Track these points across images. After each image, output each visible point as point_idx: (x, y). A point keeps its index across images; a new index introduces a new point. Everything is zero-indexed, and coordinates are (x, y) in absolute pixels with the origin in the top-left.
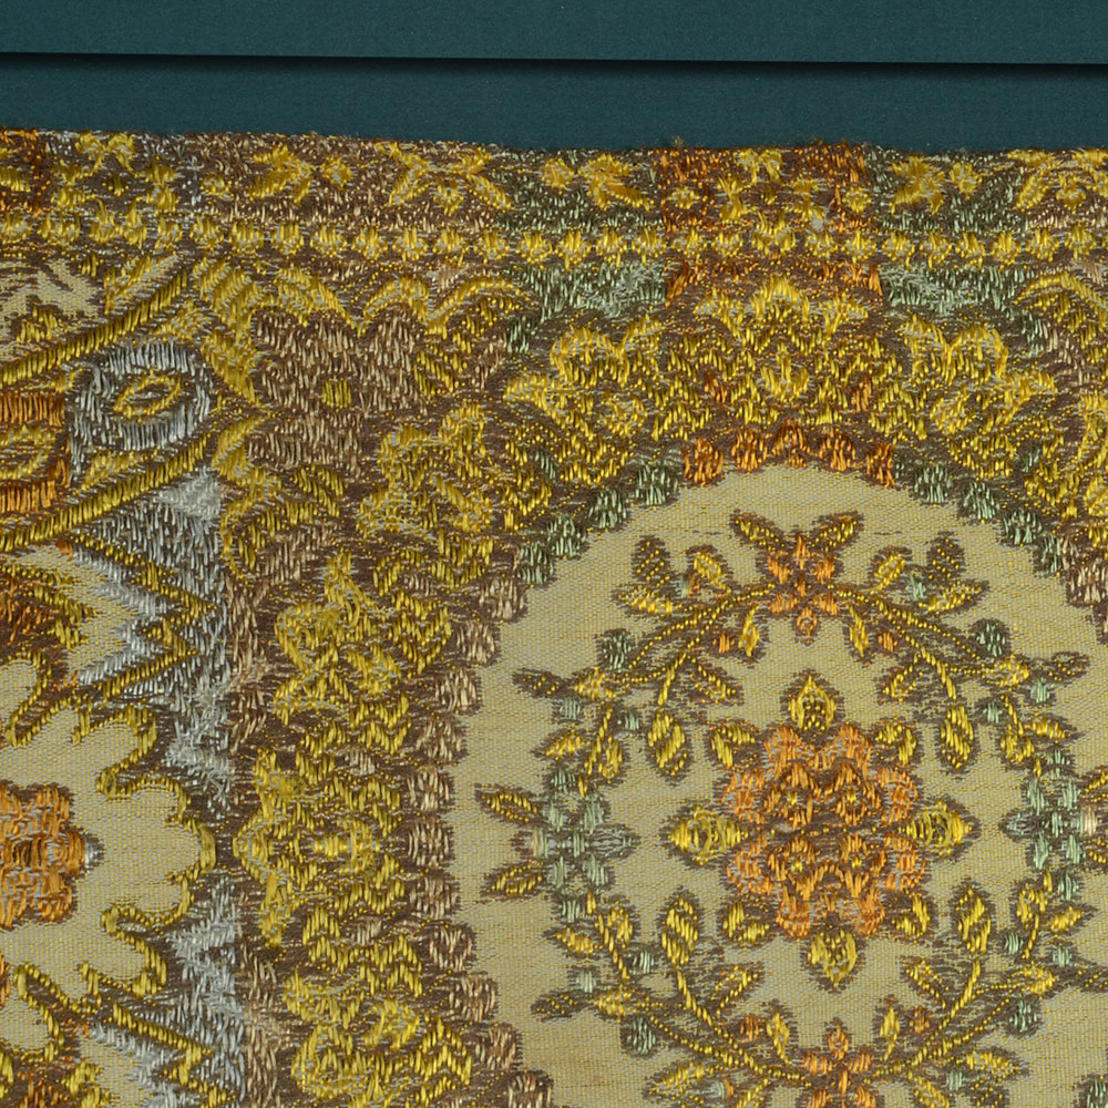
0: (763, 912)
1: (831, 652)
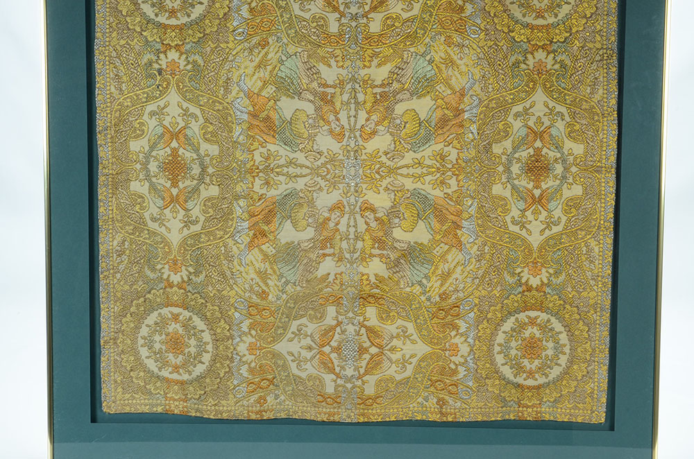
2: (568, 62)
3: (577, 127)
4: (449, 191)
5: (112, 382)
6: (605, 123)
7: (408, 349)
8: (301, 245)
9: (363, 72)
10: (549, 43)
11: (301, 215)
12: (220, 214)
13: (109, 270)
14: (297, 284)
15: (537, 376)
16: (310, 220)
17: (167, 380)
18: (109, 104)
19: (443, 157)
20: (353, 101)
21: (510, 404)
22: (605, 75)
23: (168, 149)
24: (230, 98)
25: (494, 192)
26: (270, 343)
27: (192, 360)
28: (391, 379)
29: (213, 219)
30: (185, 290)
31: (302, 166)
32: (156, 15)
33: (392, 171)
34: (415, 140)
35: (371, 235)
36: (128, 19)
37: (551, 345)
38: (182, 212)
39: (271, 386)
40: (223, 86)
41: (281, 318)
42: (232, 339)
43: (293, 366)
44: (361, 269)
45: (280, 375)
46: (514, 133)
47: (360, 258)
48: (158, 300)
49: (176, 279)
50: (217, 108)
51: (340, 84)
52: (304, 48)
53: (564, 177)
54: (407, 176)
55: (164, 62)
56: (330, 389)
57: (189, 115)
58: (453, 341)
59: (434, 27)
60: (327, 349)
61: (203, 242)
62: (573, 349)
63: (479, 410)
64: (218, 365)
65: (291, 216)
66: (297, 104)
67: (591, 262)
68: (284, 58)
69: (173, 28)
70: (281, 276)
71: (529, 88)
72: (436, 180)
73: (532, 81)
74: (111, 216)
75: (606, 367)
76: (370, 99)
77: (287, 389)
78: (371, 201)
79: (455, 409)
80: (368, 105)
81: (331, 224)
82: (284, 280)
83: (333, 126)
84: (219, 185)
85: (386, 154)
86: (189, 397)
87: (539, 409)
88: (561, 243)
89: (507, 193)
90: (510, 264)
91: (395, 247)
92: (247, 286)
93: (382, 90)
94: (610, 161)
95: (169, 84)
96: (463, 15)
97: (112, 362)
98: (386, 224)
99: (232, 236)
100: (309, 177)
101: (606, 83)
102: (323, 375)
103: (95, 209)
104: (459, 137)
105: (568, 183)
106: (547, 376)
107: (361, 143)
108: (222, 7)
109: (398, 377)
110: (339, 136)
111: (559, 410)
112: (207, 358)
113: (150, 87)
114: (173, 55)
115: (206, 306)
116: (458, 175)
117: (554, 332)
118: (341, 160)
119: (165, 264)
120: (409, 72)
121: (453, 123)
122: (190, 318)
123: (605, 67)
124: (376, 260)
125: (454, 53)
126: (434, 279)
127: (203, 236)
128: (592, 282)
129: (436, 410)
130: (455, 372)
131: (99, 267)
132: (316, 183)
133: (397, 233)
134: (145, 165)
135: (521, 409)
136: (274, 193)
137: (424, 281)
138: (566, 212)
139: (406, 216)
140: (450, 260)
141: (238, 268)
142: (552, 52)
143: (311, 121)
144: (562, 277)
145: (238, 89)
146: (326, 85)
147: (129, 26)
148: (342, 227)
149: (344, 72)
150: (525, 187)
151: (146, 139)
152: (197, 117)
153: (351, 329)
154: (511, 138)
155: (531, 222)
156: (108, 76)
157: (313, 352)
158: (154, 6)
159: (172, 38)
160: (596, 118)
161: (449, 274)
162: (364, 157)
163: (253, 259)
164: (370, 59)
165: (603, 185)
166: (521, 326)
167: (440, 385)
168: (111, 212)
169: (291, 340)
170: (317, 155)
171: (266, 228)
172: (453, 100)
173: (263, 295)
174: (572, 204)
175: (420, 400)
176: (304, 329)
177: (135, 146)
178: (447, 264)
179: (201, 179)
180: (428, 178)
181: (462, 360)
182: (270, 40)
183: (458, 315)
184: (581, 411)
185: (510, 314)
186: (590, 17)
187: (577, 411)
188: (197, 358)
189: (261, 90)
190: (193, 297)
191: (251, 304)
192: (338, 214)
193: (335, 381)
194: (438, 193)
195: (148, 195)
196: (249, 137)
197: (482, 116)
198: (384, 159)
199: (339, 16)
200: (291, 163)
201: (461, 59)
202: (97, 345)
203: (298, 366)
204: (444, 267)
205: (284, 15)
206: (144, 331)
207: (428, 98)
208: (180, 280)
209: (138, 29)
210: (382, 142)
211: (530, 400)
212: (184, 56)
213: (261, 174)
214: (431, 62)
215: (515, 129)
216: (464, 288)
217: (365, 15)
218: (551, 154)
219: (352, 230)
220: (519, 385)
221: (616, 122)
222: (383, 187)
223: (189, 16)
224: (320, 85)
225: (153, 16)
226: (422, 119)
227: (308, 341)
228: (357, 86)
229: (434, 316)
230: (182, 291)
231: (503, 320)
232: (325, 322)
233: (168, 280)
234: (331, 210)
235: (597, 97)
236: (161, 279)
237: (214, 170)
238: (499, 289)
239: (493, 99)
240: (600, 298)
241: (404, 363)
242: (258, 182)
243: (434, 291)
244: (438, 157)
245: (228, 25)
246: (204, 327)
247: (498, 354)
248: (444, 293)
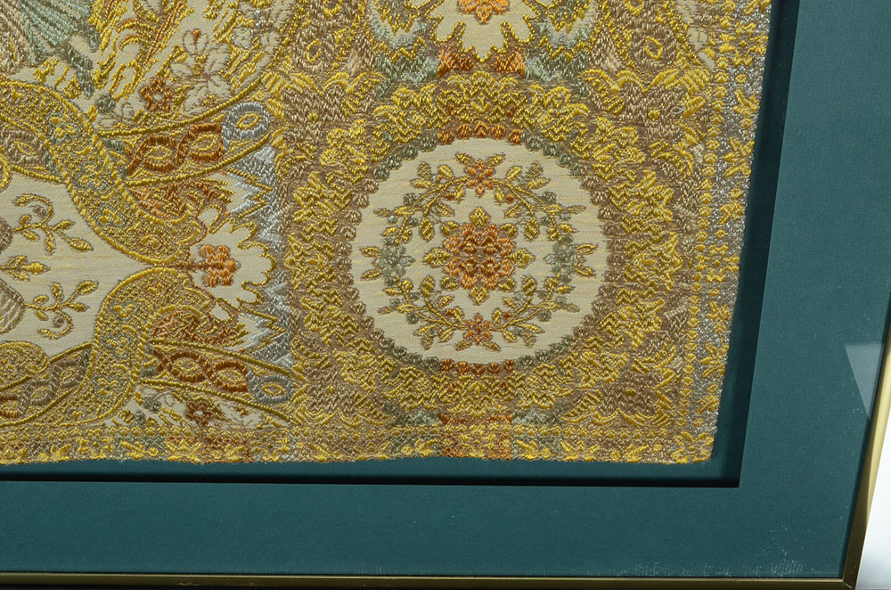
7: (66, 265)
15: (497, 337)
21: (413, 417)
28: (32, 352)
37: (543, 246)
58: (210, 240)
62: (617, 259)
75: (727, 312)
79: (243, 430)
87: (505, 429)
106: (530, 340)
109: (53, 349)
111: (571, 430)
117: (555, 208)
126: (112, 34)
128: (697, 36)
129: (187, 431)
130: (227, 332)
135: (448, 428)
137: (79, 44)
144: (586, 19)
167: (188, 367)
175: (132, 406)
181: (250, 297)
183: (217, 157)
185: (399, 150)
187: (626, 432)
211: (478, 401)
216: (228, 64)
220: (439, 365)
229: (135, 161)
231: (378, 172)
238: (352, 64)
240: (721, 90)
241: (60, 307)
243: (119, 77)
247: (365, 277)
248: (158, 85)
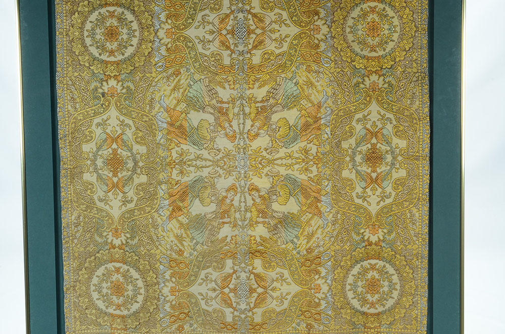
0: (368, 35)
1: (375, 16)
2: (393, 82)
3: (401, 128)
4: (312, 176)
5: (73, 318)
6: (421, 125)
7: (285, 288)
8: (207, 216)
9: (248, 92)
10: (380, 69)
11: (206, 194)
12: (148, 195)
13: (69, 237)
14: (204, 244)
15: (377, 306)
16: (213, 198)
17: (112, 315)
18: (67, 119)
19: (306, 151)
20: (241, 113)
21: (358, 327)
22: (420, 91)
23: (110, 150)
24: (154, 112)
25: (343, 176)
26: (186, 287)
27: (130, 300)
28: (273, 311)
29: (143, 199)
30: (124, 250)
31: (206, 160)
32: (100, 54)
33: (271, 162)
34: (286, 140)
35: (256, 208)
36: (80, 57)
37: (386, 283)
38: (121, 195)
39: (187, 318)
40: (149, 104)
41: (193, 269)
42: (159, 285)
43: (203, 303)
44: (250, 232)
45: (193, 309)
46: (357, 133)
47: (249, 224)
48: (105, 258)
49: (117, 242)
50: (144, 120)
51: (232, 101)
52: (206, 76)
53: (393, 164)
54: (281, 165)
55: (106, 88)
56: (229, 319)
57: (125, 125)
58: (316, 282)
59: (298, 59)
60: (226, 290)
61: (136, 216)
62: (402, 286)
63: (336, 331)
64: (149, 303)
65: (199, 196)
66: (202, 115)
67: (414, 224)
68: (192, 83)
69: (112, 63)
70: (193, 238)
71: (366, 101)
72: (302, 168)
73: (369, 96)
74: (70, 198)
75: (426, 299)
76: (254, 111)
77: (198, 320)
78: (256, 184)
79: (319, 331)
80: (253, 115)
81: (228, 201)
82: (195, 241)
83: (228, 130)
84: (147, 175)
85: (266, 150)
86: (128, 327)
87: (379, 330)
88: (392, 211)
89: (353, 176)
90: (356, 225)
91: (274, 216)
92: (168, 246)
93: (262, 104)
94: (425, 152)
95: (109, 103)
96: (319, 50)
97: (72, 303)
98: (267, 200)
99: (157, 211)
100: (212, 168)
101: (421, 97)
102: (224, 309)
103: (58, 194)
104: (317, 137)
105: (396, 168)
106: (384, 306)
107: (248, 142)
108: (147, 48)
109: (278, 309)
110: (232, 138)
111: (393, 330)
112: (140, 298)
113: (96, 105)
114: (112, 82)
115: (139, 262)
116: (317, 164)
117: (389, 275)
118: (234, 155)
119: (109, 232)
120: (281, 91)
121: (313, 127)
122: (128, 270)
123: (420, 85)
124: (261, 226)
125: (313, 77)
126: (302, 238)
127: (136, 211)
128: (415, 238)
129: (306, 332)
130: (318, 304)
131: (61, 235)
132: (217, 172)
133: (275, 206)
134: (94, 162)
135: (366, 330)
136: (187, 179)
137: (295, 240)
138: (395, 189)
139: (281, 194)
140: (313, 225)
141: (162, 233)
142: (382, 75)
143: (212, 128)
144: (393, 235)
145: (159, 105)
146: (222, 102)
147: (81, 62)
148: (236, 203)
149: (235, 92)
150: (365, 172)
151: (94, 143)
152: (130, 126)
153: (243, 275)
154: (355, 137)
155: (370, 196)
156: (66, 98)
157: (217, 292)
158: (98, 48)
159: (111, 70)
160: (415, 121)
161: (313, 235)
162: (250, 152)
163: (173, 228)
164: (253, 82)
165: (421, 169)
166: (365, 271)
167: (308, 314)
168: (69, 196)
169: (200, 284)
170: (217, 151)
171: (181, 205)
172: (313, 111)
173: (180, 252)
174: (399, 183)
175: (294, 325)
176: (210, 276)
177: (86, 148)
178: (311, 228)
179: (134, 171)
180: (296, 167)
181: (323, 296)
182: (182, 71)
183: (320, 264)
184: (409, 331)
185: (357, 262)
186: (409, 50)
187: (406, 331)
188: (134, 299)
189: (175, 106)
190: (130, 255)
191: (171, 259)
192: (233, 193)
193: (233, 313)
194: (303, 177)
195: (96, 183)
196: (168, 140)
197: (334, 122)
198: (264, 153)
199: (231, 53)
200: (198, 158)
201: (318, 81)
202: (61, 291)
203: (206, 303)
204: (309, 230)
205: (191, 52)
206: (95, 280)
207: (295, 109)
208: (120, 243)
209: (87, 65)
210: (262, 141)
211: (372, 323)
212: (120, 83)
213: (177, 166)
214: (296, 84)
215: (358, 130)
216: (324, 244)
217: (249, 52)
218: (383, 148)
219: (243, 204)
220: (364, 313)
221: (429, 124)
222: (264, 174)
223: (123, 55)
224: (218, 102)
225: (97, 55)
226: (291, 125)
227: (213, 285)
228: (244, 102)
229: (303, 265)
230: (122, 251)
231: (352, 267)
232: (224, 271)
233: (111, 243)
234: (228, 190)
235: (415, 107)
236: (106, 243)
237: (143, 164)
238: (348, 244)
239: (341, 110)
240: (420, 249)
241: (282, 299)
242: (175, 172)
243: (302, 247)
244: (303, 151)
245: (151, 60)
246: (138, 277)
247: (349, 291)
248: (310, 248)
